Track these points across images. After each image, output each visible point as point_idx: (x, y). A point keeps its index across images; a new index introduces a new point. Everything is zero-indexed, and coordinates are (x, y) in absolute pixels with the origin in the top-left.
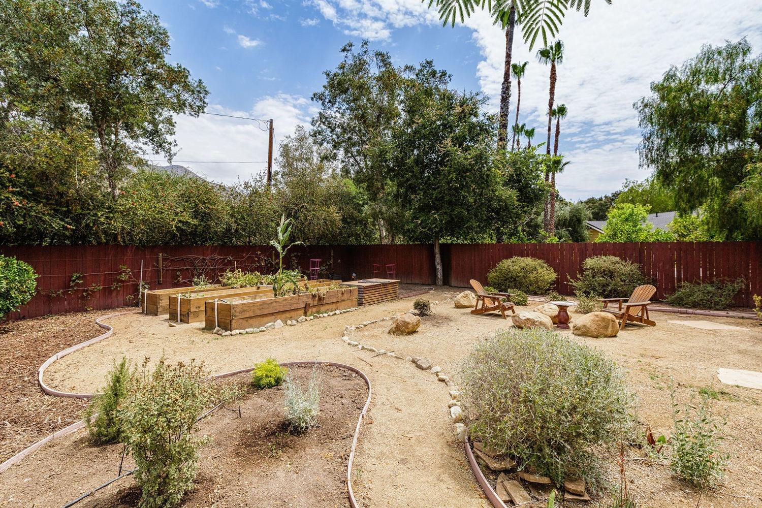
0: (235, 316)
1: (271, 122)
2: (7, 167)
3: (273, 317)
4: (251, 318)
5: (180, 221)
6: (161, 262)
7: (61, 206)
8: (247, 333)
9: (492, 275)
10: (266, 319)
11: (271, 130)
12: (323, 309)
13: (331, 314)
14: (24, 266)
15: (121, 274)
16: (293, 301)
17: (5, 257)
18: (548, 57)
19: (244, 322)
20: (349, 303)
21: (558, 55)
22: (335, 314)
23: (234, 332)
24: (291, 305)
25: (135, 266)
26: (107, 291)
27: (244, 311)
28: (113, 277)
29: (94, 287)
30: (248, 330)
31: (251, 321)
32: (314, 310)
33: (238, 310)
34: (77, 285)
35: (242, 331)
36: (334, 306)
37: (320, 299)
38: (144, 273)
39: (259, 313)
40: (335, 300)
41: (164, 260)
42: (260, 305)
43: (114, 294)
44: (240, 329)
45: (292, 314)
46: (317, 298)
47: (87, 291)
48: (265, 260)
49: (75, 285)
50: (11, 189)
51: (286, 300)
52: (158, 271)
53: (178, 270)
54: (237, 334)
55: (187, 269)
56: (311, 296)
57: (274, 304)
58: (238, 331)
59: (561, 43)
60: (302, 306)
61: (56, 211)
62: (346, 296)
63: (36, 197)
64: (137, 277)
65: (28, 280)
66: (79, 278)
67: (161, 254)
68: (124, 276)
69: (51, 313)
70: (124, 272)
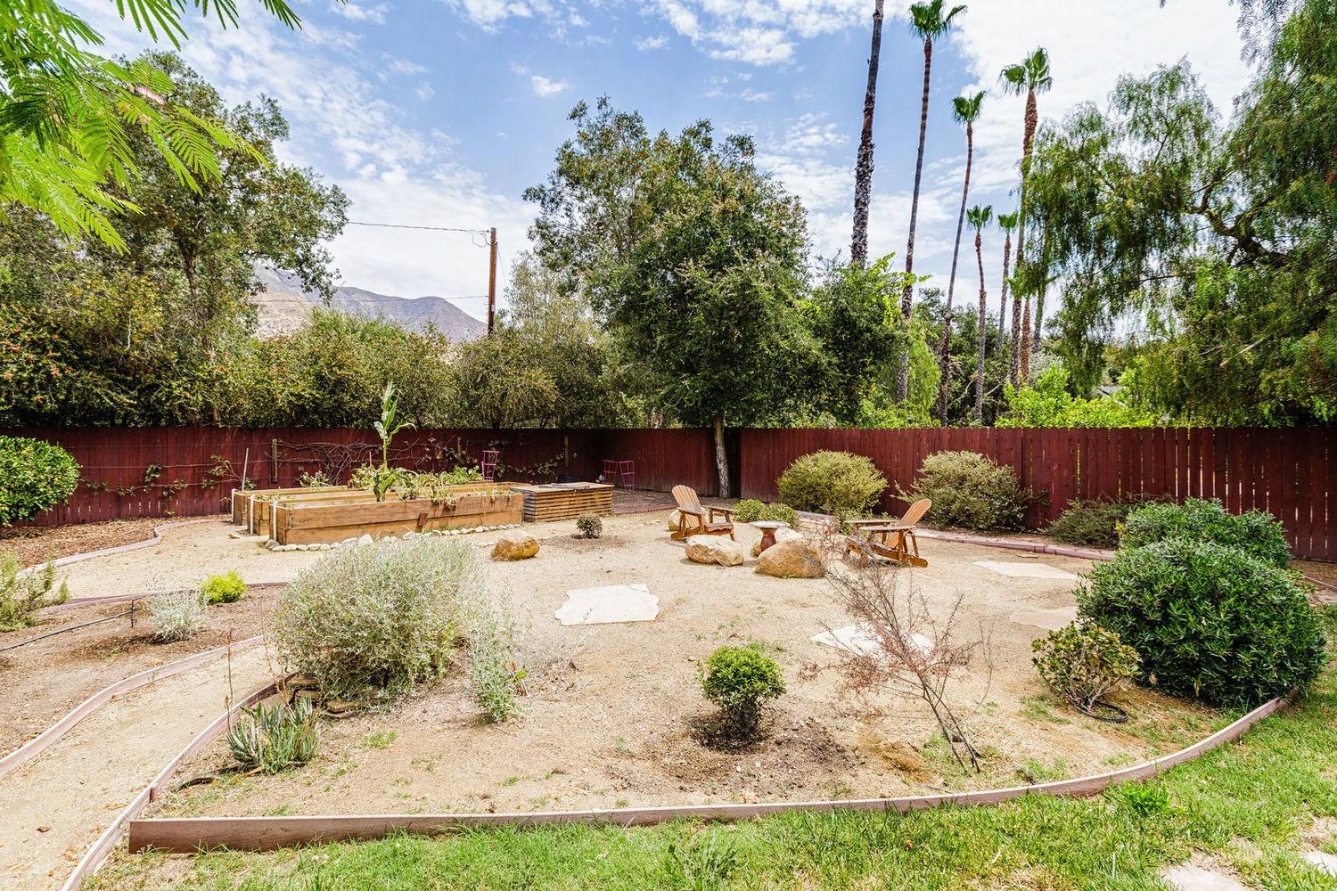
0: (292, 526)
1: (494, 232)
2: (49, 324)
3: (361, 530)
4: (320, 529)
5: (292, 394)
6: (275, 452)
7: (127, 374)
8: (309, 549)
9: (785, 480)
10: (346, 532)
11: (494, 245)
12: (452, 523)
13: (465, 531)
14: (60, 452)
15: (214, 467)
16: (395, 510)
17: (37, 440)
18: (1022, 80)
19: (308, 534)
20: (506, 517)
21: (1041, 76)
22: (473, 532)
23: (288, 547)
24: (392, 515)
25: (237, 457)
26: (196, 491)
27: (309, 520)
28: (203, 470)
29: (178, 484)
30: (311, 546)
31: (320, 534)
32: (436, 523)
33: (298, 517)
34: (154, 480)
35: (300, 547)
36: (475, 519)
37: (446, 509)
38: (251, 467)
39: (333, 522)
40: (477, 511)
41: (280, 448)
42: (337, 512)
43: (207, 495)
44: (297, 543)
45: (394, 527)
46: (441, 507)
47: (168, 489)
48: (444, 452)
49: (152, 481)
50: (51, 354)
51: (382, 507)
52: (270, 464)
53: (301, 464)
54: (292, 550)
55: (315, 462)
56: (430, 504)
57: (362, 512)
58: (294, 546)
59: (1044, 52)
60: (413, 516)
61: (117, 380)
62: (497, 506)
63: (84, 363)
64: (239, 472)
65: (63, 471)
66: (156, 471)
67: (275, 441)
68: (217, 471)
69: (119, 517)
70: (220, 464)
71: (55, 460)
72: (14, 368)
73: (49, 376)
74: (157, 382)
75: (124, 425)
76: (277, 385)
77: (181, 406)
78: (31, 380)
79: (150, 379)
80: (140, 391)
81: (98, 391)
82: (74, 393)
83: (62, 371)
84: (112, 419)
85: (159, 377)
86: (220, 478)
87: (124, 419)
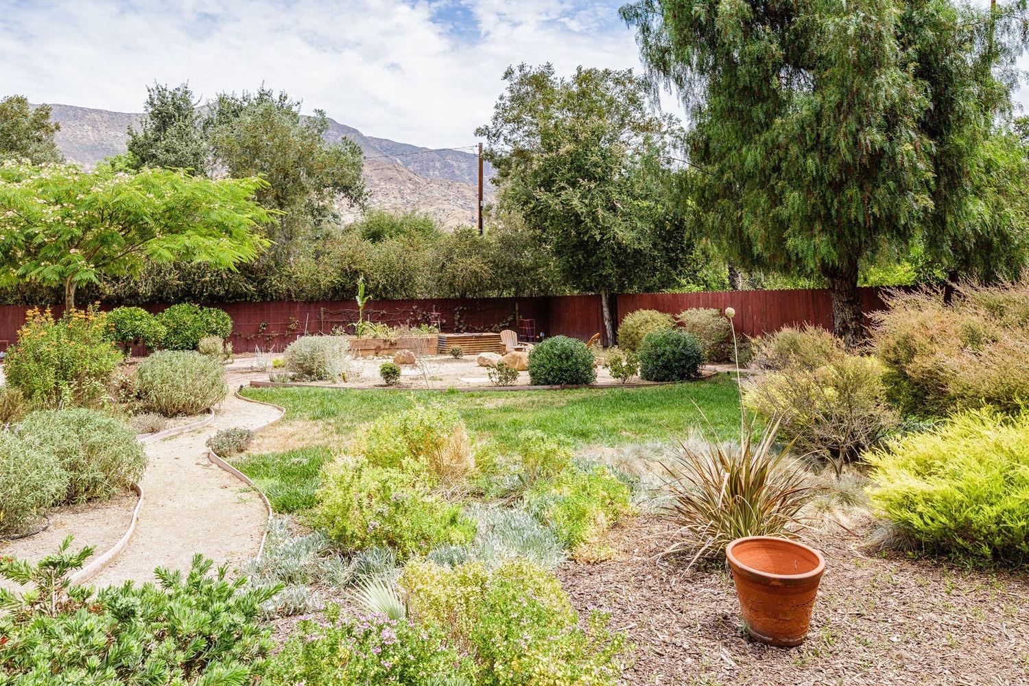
6: (322, 315)
14: (226, 315)
15: (291, 324)
17: (217, 309)
20: (427, 350)
25: (302, 318)
26: (282, 338)
28: (285, 327)
29: (274, 334)
32: (386, 352)
34: (263, 331)
37: (391, 344)
38: (309, 324)
41: (325, 313)
43: (287, 340)
45: (364, 353)
46: (389, 343)
47: (269, 336)
51: (357, 342)
55: (338, 321)
56: (383, 341)
61: (249, 278)
64: (304, 327)
65: (226, 324)
66: (264, 326)
67: (322, 309)
68: (292, 326)
69: (247, 351)
70: (294, 322)
71: (224, 319)
72: (209, 275)
73: (222, 279)
74: (266, 277)
75: (250, 301)
76: (321, 277)
77: (275, 291)
78: (215, 280)
79: (262, 276)
80: (258, 283)
81: (240, 284)
82: (231, 286)
83: (227, 275)
84: (246, 297)
85: (266, 275)
86: (294, 330)
87: (251, 297)
